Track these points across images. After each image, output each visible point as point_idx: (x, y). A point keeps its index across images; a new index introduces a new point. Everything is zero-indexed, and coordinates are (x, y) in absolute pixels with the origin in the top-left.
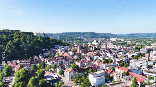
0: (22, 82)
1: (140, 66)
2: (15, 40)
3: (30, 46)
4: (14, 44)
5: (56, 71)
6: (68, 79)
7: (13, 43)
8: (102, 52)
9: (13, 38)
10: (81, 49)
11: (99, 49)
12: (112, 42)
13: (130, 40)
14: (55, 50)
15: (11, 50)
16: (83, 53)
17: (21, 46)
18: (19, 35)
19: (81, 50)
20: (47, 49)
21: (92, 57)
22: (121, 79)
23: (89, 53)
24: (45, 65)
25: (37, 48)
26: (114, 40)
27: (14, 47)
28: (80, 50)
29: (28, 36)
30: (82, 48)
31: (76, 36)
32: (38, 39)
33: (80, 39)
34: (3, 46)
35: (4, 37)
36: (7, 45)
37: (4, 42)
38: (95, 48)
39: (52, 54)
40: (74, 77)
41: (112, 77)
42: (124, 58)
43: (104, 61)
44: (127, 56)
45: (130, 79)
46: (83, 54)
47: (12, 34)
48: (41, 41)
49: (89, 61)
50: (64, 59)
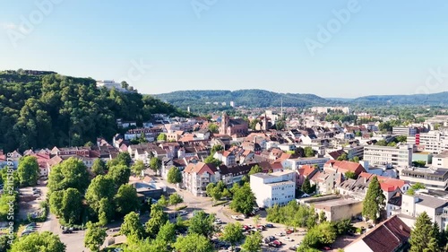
0: (69, 189)
1: (390, 161)
2: (47, 97)
3: (88, 114)
4: (42, 106)
5: (160, 176)
6: (195, 192)
7: (40, 103)
8: (287, 135)
9: (40, 92)
10: (230, 125)
11: (280, 127)
12: (316, 115)
13: (369, 110)
14: (155, 127)
15: (35, 120)
16: (235, 136)
17: (61, 111)
18: (55, 83)
19: (229, 129)
20: (134, 124)
21: (260, 144)
22: (338, 188)
23: (252, 134)
24: (128, 160)
25: (107, 119)
26: (321, 110)
27: (44, 114)
28: (226, 128)
29: (83, 87)
30: (230, 122)
31: (215, 101)
32: (108, 95)
33: (225, 108)
34: (11, 110)
35: (15, 88)
36: (23, 109)
37: (14, 101)
38: (269, 124)
39: (149, 136)
40: (211, 184)
41: (315, 186)
42: (349, 146)
43: (293, 152)
44: (357, 142)
45: (361, 187)
46: (235, 139)
47: (37, 82)
48: (119, 101)
49: (251, 152)
50: (181, 146)
